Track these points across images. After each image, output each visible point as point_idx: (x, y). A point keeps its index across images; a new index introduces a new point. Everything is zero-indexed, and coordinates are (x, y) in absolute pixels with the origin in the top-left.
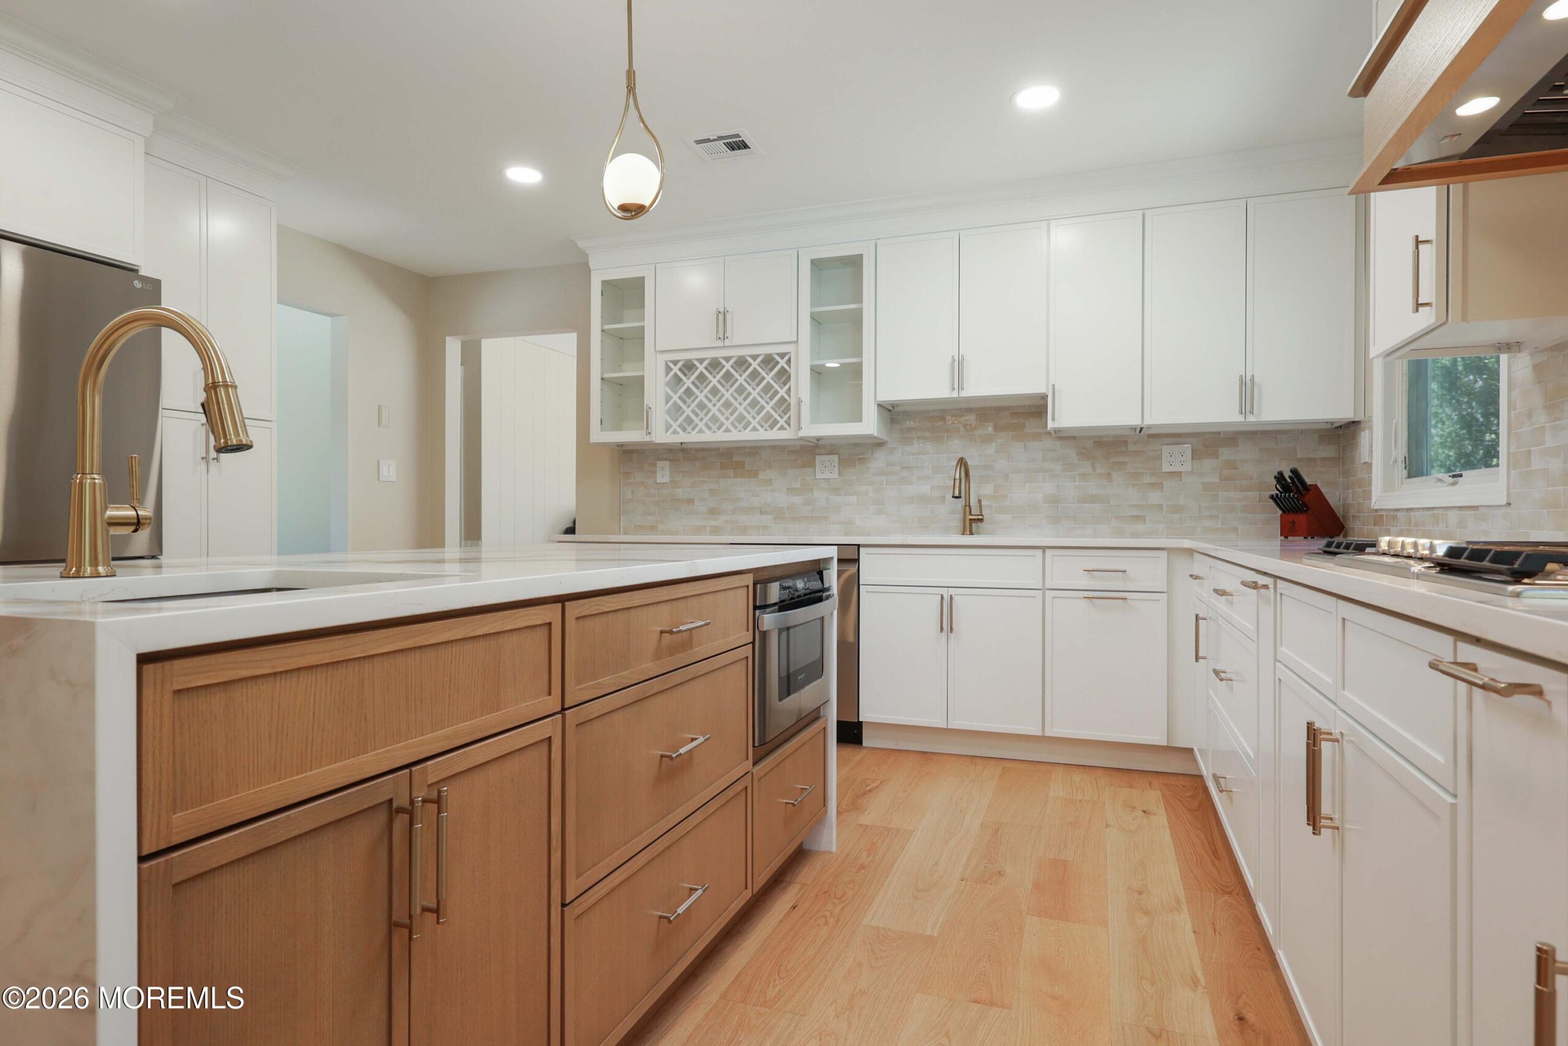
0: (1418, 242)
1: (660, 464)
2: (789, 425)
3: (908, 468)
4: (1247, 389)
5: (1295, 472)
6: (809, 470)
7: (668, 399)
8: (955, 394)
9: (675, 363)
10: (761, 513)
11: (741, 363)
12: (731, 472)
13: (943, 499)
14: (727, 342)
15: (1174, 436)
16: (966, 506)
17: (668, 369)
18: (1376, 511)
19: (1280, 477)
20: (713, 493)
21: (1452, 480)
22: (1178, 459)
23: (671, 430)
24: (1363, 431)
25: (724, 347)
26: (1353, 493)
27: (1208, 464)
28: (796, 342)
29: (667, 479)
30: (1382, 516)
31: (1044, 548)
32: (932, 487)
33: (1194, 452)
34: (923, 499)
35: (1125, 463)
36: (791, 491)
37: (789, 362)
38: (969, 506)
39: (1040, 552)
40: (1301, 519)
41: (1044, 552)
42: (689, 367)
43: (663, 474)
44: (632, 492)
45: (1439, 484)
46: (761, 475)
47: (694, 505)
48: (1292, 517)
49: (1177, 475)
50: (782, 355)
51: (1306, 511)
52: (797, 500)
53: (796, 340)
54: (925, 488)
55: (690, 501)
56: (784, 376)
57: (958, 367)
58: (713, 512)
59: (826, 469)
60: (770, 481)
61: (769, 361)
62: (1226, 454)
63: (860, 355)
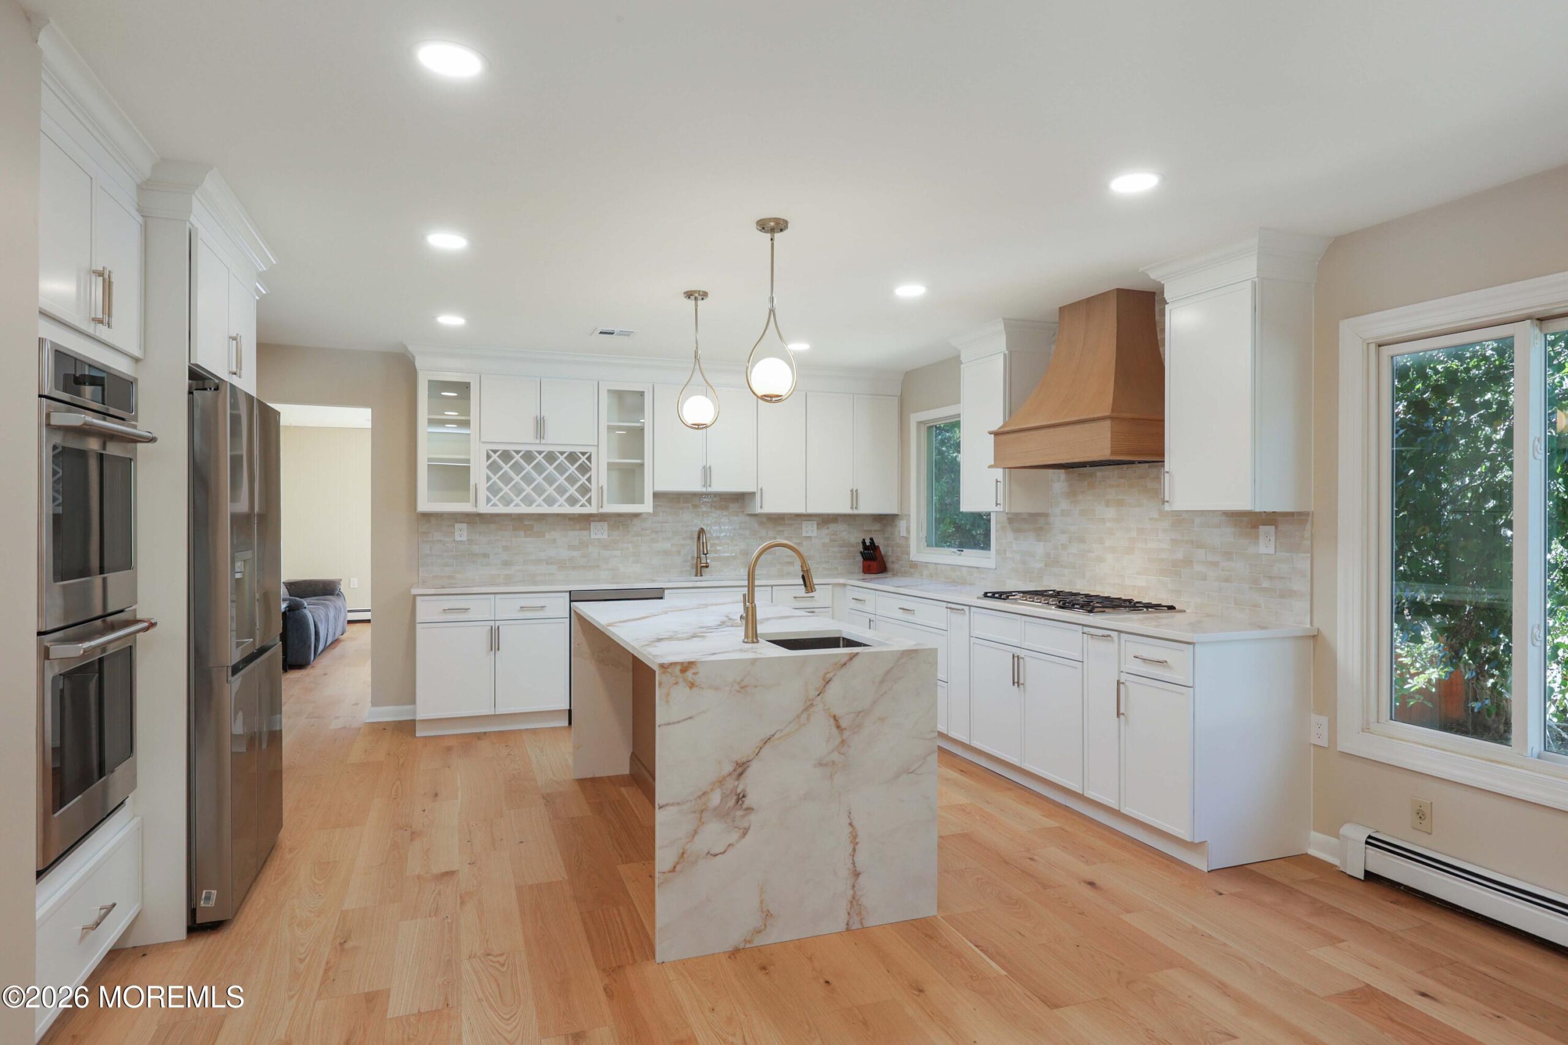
0: (997, 481)
1: (457, 526)
2: (590, 504)
3: (657, 532)
4: (854, 495)
5: (871, 539)
6: (586, 533)
7: (489, 479)
8: (704, 490)
9: (495, 452)
10: (547, 564)
11: (550, 457)
12: (522, 533)
13: (679, 552)
14: (543, 441)
15: (809, 517)
16: (698, 558)
17: (489, 457)
18: (912, 561)
19: (864, 542)
20: (506, 548)
21: (959, 552)
22: (810, 530)
23: (490, 504)
24: (902, 519)
25: (540, 443)
26: (892, 550)
27: (825, 531)
28: (598, 446)
29: (464, 538)
30: (917, 564)
31: (772, 586)
32: (672, 545)
33: (818, 524)
34: (666, 553)
35: (783, 531)
36: (571, 547)
37: (589, 459)
38: (700, 558)
39: (770, 588)
40: (874, 564)
41: (772, 588)
42: (506, 456)
43: (461, 533)
44: (431, 548)
45: (953, 554)
46: (547, 536)
47: (489, 557)
48: (869, 563)
49: (809, 538)
50: (583, 454)
51: (876, 560)
52: (575, 553)
53: (596, 444)
54: (667, 546)
55: (486, 555)
56: (584, 469)
57: (707, 472)
58: (506, 564)
59: (599, 532)
60: (554, 541)
61: (572, 457)
62: (833, 527)
63: (642, 457)
